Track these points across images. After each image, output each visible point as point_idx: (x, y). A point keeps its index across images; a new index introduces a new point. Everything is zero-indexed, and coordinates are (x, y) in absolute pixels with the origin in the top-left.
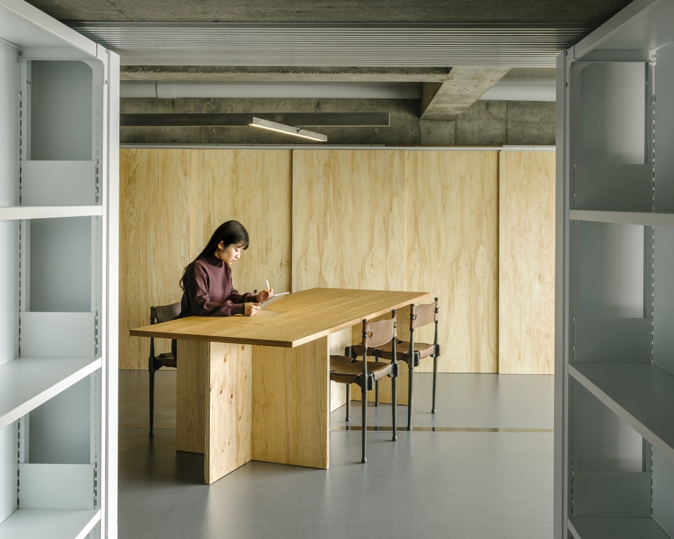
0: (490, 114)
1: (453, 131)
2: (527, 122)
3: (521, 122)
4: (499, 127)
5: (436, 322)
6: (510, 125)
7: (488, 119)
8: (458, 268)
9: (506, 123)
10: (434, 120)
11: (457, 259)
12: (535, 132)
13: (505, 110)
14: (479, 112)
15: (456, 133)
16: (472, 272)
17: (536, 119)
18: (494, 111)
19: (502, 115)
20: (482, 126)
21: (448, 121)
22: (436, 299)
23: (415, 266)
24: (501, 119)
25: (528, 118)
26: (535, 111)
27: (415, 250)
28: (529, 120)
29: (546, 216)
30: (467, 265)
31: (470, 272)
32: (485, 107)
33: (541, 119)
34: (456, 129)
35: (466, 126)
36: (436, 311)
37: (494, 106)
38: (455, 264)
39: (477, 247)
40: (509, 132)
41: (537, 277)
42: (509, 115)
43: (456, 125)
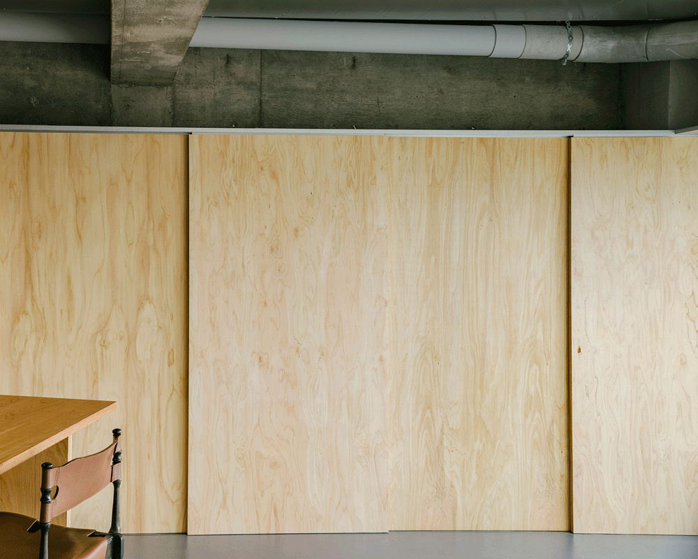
0: (232, 75)
1: (169, 105)
2: (295, 90)
3: (285, 89)
4: (248, 98)
5: (116, 484)
6: (267, 95)
7: (229, 83)
8: (104, 345)
9: (260, 89)
10: (137, 84)
11: (102, 329)
12: (309, 107)
13: (258, 68)
14: (214, 71)
15: (173, 107)
16: (130, 351)
17: (311, 85)
18: (240, 69)
19: (253, 77)
20: (218, 96)
21: (160, 86)
22: (116, 433)
23: (26, 341)
24: (252, 83)
25: (298, 82)
26: (309, 70)
27: (25, 313)
28: (298, 86)
29: (272, 249)
30: (121, 338)
31: (127, 352)
32: (224, 62)
33: (320, 85)
34: (174, 101)
35: (191, 95)
36: (116, 460)
37: (239, 62)
38: (99, 337)
39: (140, 307)
40: (265, 107)
41: (257, 359)
42: (265, 77)
43: (174, 93)
